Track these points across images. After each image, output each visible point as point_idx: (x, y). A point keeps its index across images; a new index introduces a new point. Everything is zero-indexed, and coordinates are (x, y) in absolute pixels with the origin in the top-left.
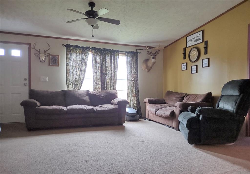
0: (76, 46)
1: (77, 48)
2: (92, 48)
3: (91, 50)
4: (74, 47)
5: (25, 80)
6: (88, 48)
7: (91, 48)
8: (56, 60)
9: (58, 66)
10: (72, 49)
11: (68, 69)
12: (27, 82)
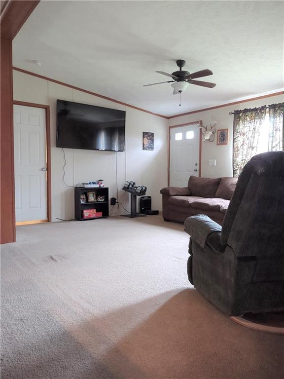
0: (246, 111)
1: (248, 113)
2: (269, 106)
3: (268, 110)
4: (244, 112)
5: (196, 165)
6: (264, 108)
7: (267, 106)
8: (224, 135)
9: (227, 144)
10: (242, 116)
11: (235, 146)
12: (198, 167)
